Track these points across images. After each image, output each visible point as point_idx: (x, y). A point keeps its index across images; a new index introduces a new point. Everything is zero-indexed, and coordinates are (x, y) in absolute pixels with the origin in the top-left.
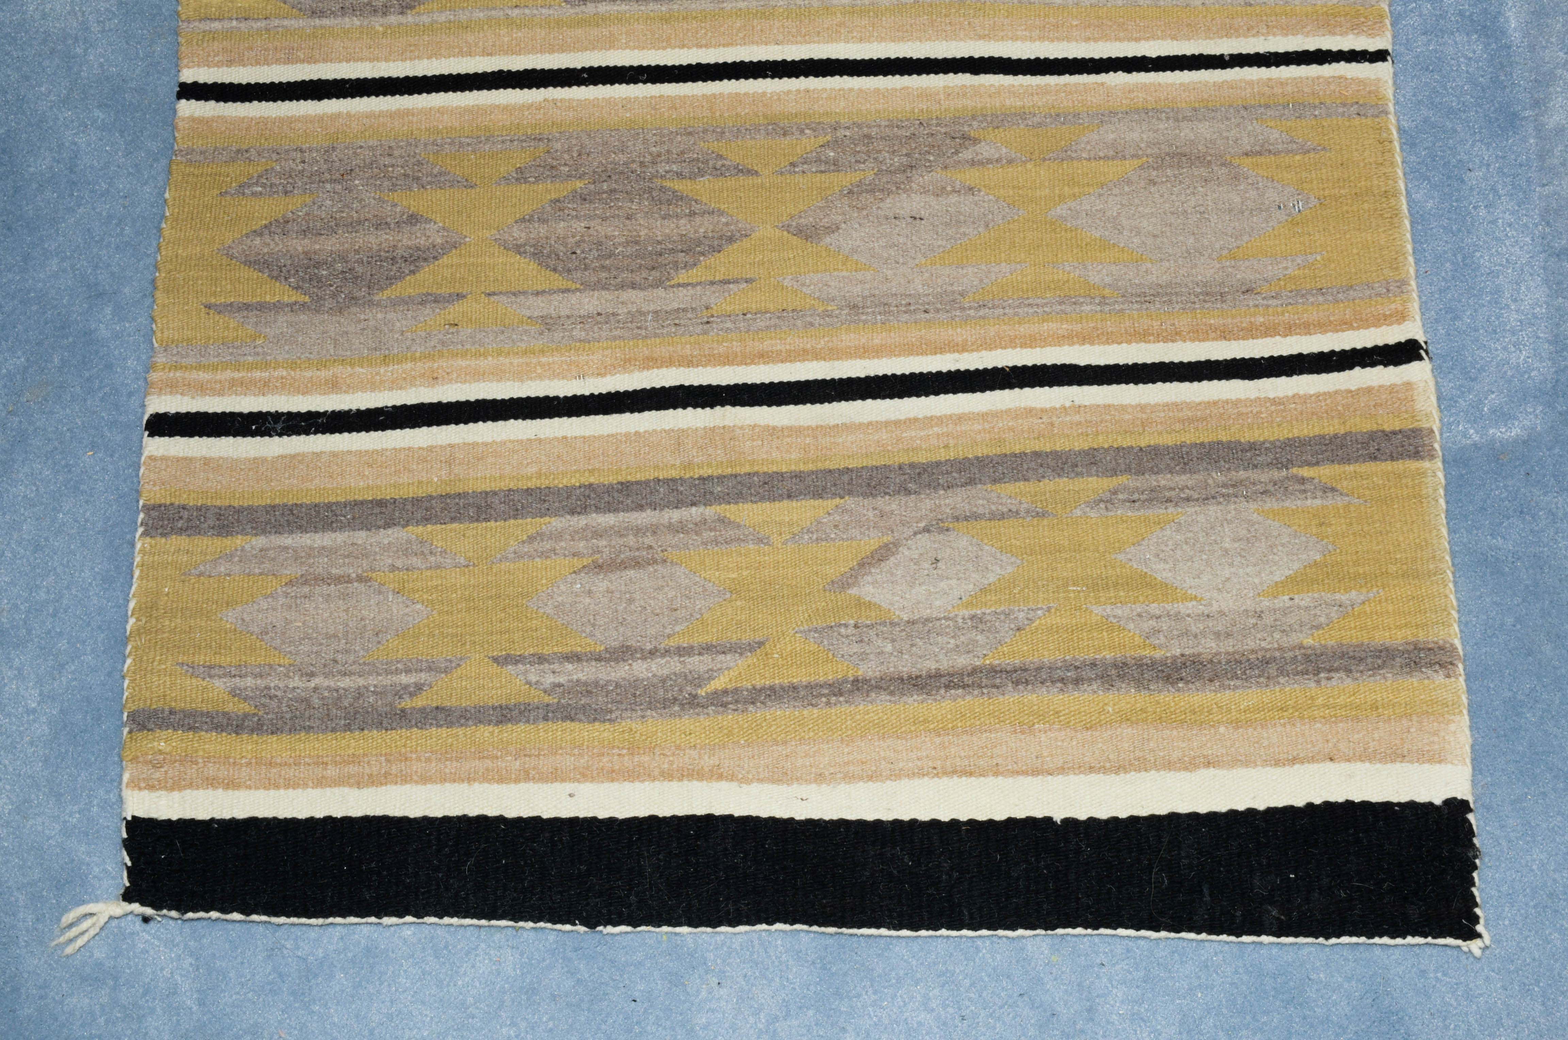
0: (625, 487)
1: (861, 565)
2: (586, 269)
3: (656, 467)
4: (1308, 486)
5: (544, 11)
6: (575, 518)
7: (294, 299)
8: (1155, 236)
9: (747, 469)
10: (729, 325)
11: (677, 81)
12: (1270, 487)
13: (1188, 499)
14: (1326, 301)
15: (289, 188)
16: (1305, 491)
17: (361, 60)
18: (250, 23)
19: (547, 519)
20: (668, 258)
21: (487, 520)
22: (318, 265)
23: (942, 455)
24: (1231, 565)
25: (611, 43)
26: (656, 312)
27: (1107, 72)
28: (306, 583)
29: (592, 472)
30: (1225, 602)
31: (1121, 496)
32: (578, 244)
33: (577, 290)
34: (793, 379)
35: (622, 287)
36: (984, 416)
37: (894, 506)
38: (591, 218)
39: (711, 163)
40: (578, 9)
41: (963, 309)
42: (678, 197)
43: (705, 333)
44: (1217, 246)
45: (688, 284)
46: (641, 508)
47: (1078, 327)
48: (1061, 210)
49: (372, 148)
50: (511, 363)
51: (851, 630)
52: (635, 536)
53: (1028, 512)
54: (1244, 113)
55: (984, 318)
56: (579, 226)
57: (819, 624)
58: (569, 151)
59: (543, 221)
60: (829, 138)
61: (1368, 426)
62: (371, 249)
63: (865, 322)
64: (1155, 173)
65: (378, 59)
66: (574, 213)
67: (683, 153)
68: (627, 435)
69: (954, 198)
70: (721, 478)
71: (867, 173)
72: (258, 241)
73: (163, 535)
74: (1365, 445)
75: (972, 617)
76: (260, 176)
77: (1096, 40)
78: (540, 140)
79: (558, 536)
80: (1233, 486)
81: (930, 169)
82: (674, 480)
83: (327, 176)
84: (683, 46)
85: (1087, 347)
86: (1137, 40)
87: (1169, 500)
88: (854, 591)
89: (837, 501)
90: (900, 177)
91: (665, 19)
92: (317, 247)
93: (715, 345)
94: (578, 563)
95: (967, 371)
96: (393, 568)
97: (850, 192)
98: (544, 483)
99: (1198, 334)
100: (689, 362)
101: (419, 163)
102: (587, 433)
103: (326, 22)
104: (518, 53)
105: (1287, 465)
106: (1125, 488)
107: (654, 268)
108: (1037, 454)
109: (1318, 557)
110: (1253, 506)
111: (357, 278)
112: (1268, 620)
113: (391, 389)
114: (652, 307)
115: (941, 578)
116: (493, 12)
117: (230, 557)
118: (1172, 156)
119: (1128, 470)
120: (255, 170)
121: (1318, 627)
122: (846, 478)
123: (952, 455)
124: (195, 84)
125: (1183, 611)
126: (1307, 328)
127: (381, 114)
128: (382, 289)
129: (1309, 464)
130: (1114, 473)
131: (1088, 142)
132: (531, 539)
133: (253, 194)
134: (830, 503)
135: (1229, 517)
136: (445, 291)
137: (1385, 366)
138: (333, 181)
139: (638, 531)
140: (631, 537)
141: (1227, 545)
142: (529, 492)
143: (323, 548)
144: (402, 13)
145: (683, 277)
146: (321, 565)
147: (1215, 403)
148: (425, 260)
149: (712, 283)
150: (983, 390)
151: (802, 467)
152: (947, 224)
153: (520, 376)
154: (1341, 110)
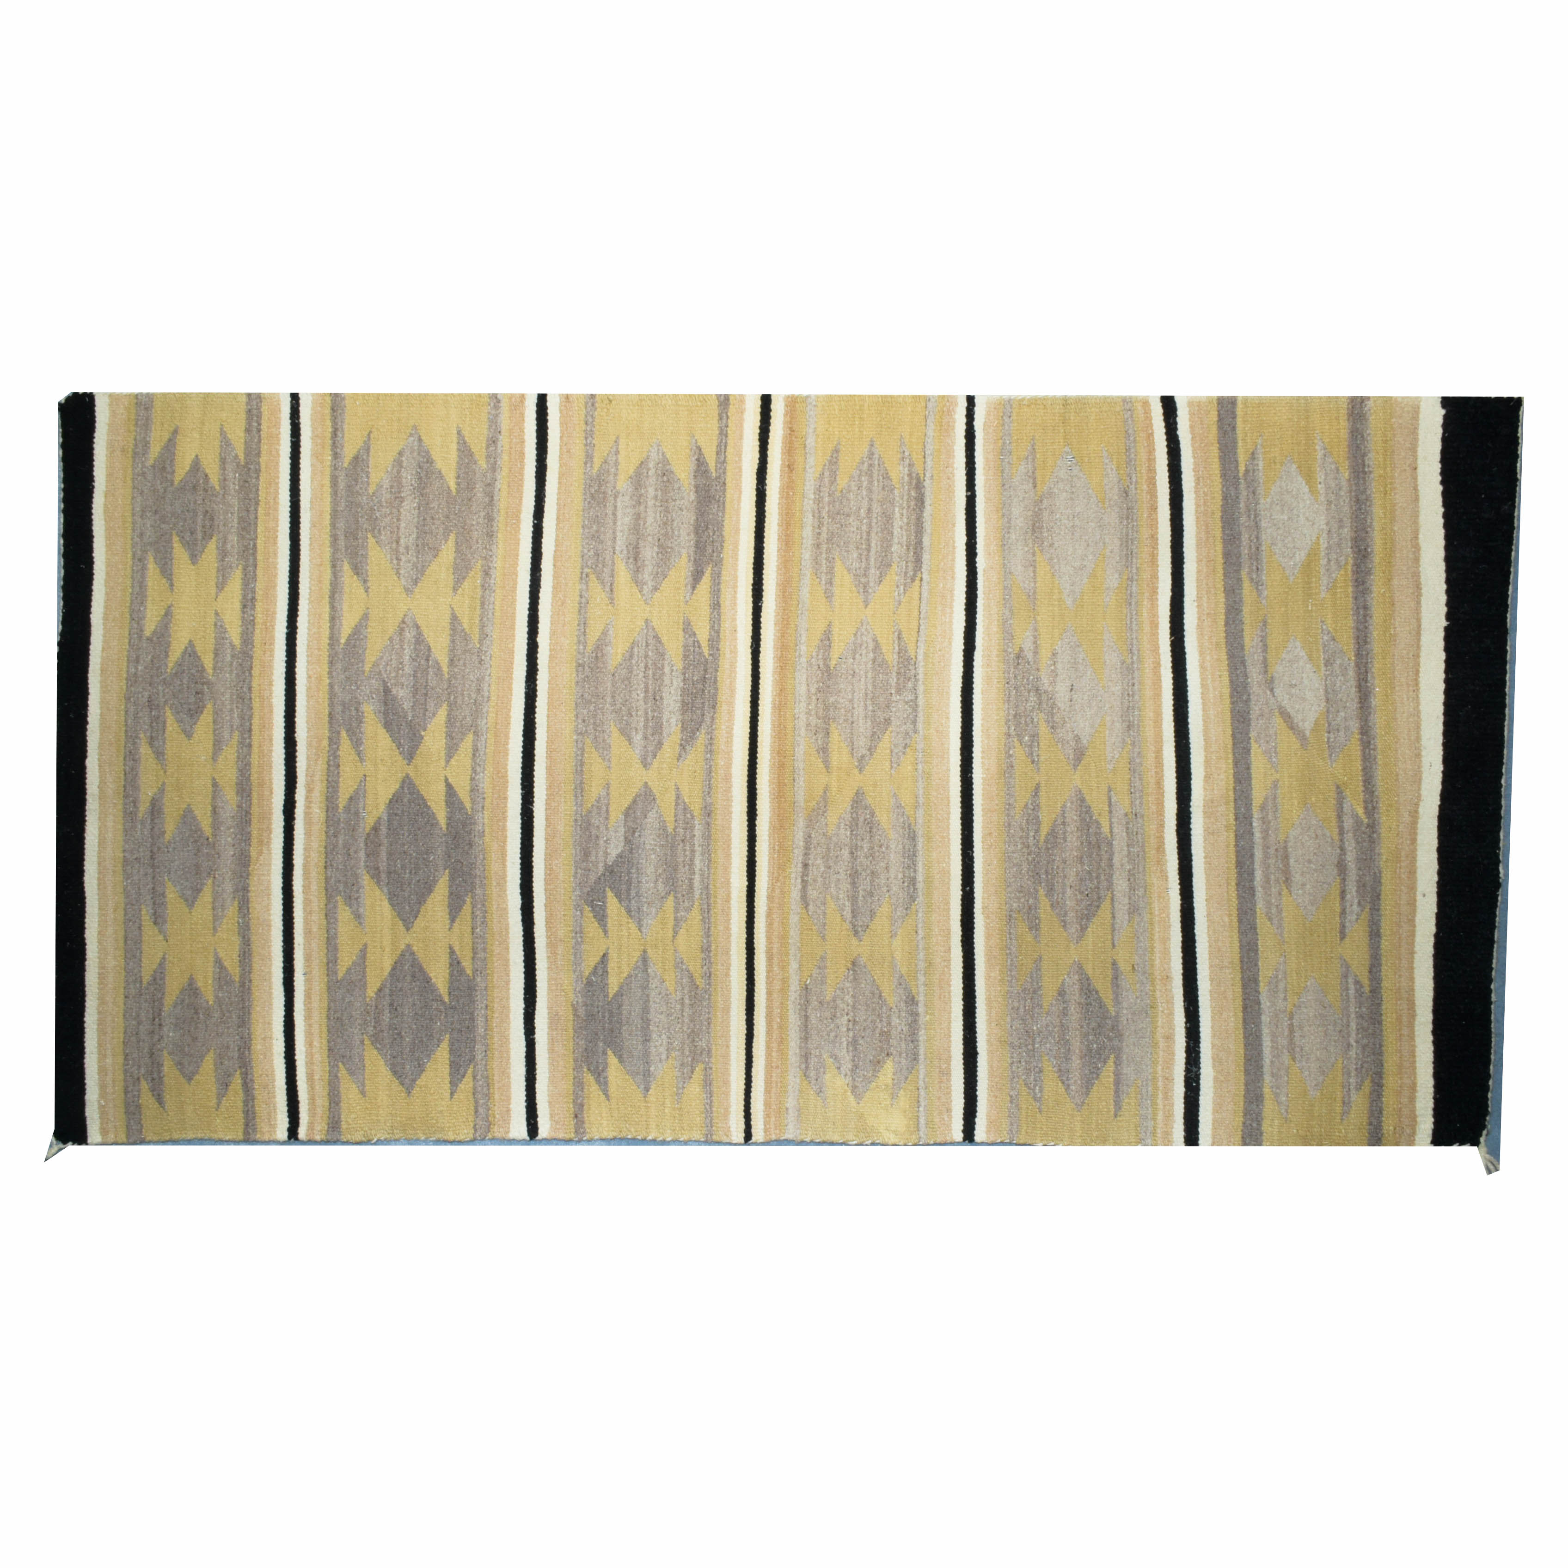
0: (1239, 864)
1: (1292, 728)
2: (1098, 888)
3: (1228, 846)
4: (1250, 467)
5: (920, 915)
6: (1257, 893)
7: (1112, 1064)
8: (1088, 545)
9: (1231, 793)
10: (1137, 802)
11: (972, 832)
12: (1251, 490)
13: (1257, 538)
14: (1135, 447)
15: (1037, 1070)
16: (1254, 470)
17: (949, 1029)
18: (921, 1100)
19: (1258, 910)
20: (1093, 839)
21: (1257, 945)
22: (1090, 1051)
23: (1226, 680)
24: (1298, 516)
25: (946, 873)
26: (1128, 846)
27: (976, 568)
28: (1293, 1049)
29: (1228, 884)
30: (1321, 522)
31: (1254, 576)
32: (1082, 893)
33: (1112, 893)
34: (1174, 765)
35: (1111, 866)
36: (1201, 653)
37: (1257, 708)
38: (1064, 885)
39: (1030, 812)
40: (920, 894)
41: (1133, 663)
42: (1053, 833)
43: (1142, 816)
44: (1096, 509)
45: (1111, 826)
46: (1252, 856)
47: (1147, 594)
48: (1069, 602)
49: (1013, 1019)
50: (1159, 932)
51: (1332, 736)
52: (1269, 858)
53: (1262, 631)
54: (1007, 487)
55: (1139, 650)
56: (1069, 892)
57: (1326, 754)
58: (1019, 898)
59: (1066, 915)
60: (1015, 740)
61: (1214, 430)
62: (1080, 1018)
63: (1138, 720)
64: (1046, 543)
65: (949, 1018)
66: (1060, 895)
67: (1022, 829)
68: (1206, 863)
69: (1059, 666)
70: (1236, 808)
71: (1040, 718)
72: (1073, 1088)
73: (1261, 1134)
74: (1225, 433)
75: (1326, 666)
76: (1029, 1088)
77: (954, 573)
78: (1010, 916)
79: (1269, 904)
80: (1249, 511)
81: (1038, 679)
82: (1236, 836)
83: (1030, 1047)
84: (948, 828)
85: (1159, 591)
86: (954, 547)
87: (1258, 549)
88: (1308, 733)
89: (1252, 741)
90: (1044, 697)
91: (929, 839)
92: (1077, 1051)
93: (1151, 811)
94: (1285, 892)
95: (1172, 662)
96: (1285, 999)
97: (1052, 727)
98: (1235, 913)
99: (1153, 524)
100: (1161, 826)
101: (1024, 990)
102: (1204, 887)
103: (922, 1051)
104: (949, 930)
105: (1237, 478)
106: (1249, 573)
107: (1099, 847)
108: (1227, 624)
109: (1294, 466)
110: (1262, 501)
111: (1099, 1026)
112: (1333, 497)
113: (1173, 1003)
114: (1126, 848)
115: (1301, 683)
116: (920, 947)
117: (1277, 1095)
118: (1034, 531)
119: (1238, 571)
120: (1024, 1090)
121: (1337, 469)
122: (1238, 736)
123: (1226, 674)
124: (963, 1131)
125: (1326, 545)
126: (1151, 460)
127: (989, 1014)
128: (1108, 1011)
129: (1237, 467)
130: (1240, 580)
131: (1024, 582)
132: (1270, 919)
133: (1041, 1091)
134: (1254, 746)
135: (1268, 515)
136: (1110, 973)
137: (1176, 416)
138: (1033, 1045)
139: (1266, 856)
140: (1270, 861)
141: (1286, 518)
142: (1240, 921)
143: (1272, 1041)
144: (917, 1005)
145: (1105, 829)
146: (1283, 1042)
147: (1197, 518)
148: (1089, 985)
149: (1110, 812)
150: (1184, 653)
151: (1230, 761)
152: (1076, 670)
153: (1168, 927)
154: (1007, 427)
